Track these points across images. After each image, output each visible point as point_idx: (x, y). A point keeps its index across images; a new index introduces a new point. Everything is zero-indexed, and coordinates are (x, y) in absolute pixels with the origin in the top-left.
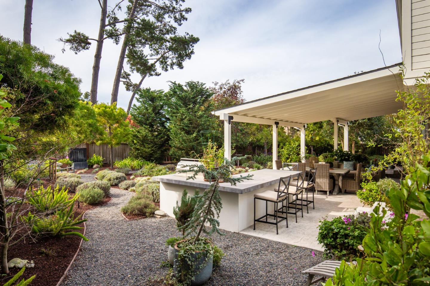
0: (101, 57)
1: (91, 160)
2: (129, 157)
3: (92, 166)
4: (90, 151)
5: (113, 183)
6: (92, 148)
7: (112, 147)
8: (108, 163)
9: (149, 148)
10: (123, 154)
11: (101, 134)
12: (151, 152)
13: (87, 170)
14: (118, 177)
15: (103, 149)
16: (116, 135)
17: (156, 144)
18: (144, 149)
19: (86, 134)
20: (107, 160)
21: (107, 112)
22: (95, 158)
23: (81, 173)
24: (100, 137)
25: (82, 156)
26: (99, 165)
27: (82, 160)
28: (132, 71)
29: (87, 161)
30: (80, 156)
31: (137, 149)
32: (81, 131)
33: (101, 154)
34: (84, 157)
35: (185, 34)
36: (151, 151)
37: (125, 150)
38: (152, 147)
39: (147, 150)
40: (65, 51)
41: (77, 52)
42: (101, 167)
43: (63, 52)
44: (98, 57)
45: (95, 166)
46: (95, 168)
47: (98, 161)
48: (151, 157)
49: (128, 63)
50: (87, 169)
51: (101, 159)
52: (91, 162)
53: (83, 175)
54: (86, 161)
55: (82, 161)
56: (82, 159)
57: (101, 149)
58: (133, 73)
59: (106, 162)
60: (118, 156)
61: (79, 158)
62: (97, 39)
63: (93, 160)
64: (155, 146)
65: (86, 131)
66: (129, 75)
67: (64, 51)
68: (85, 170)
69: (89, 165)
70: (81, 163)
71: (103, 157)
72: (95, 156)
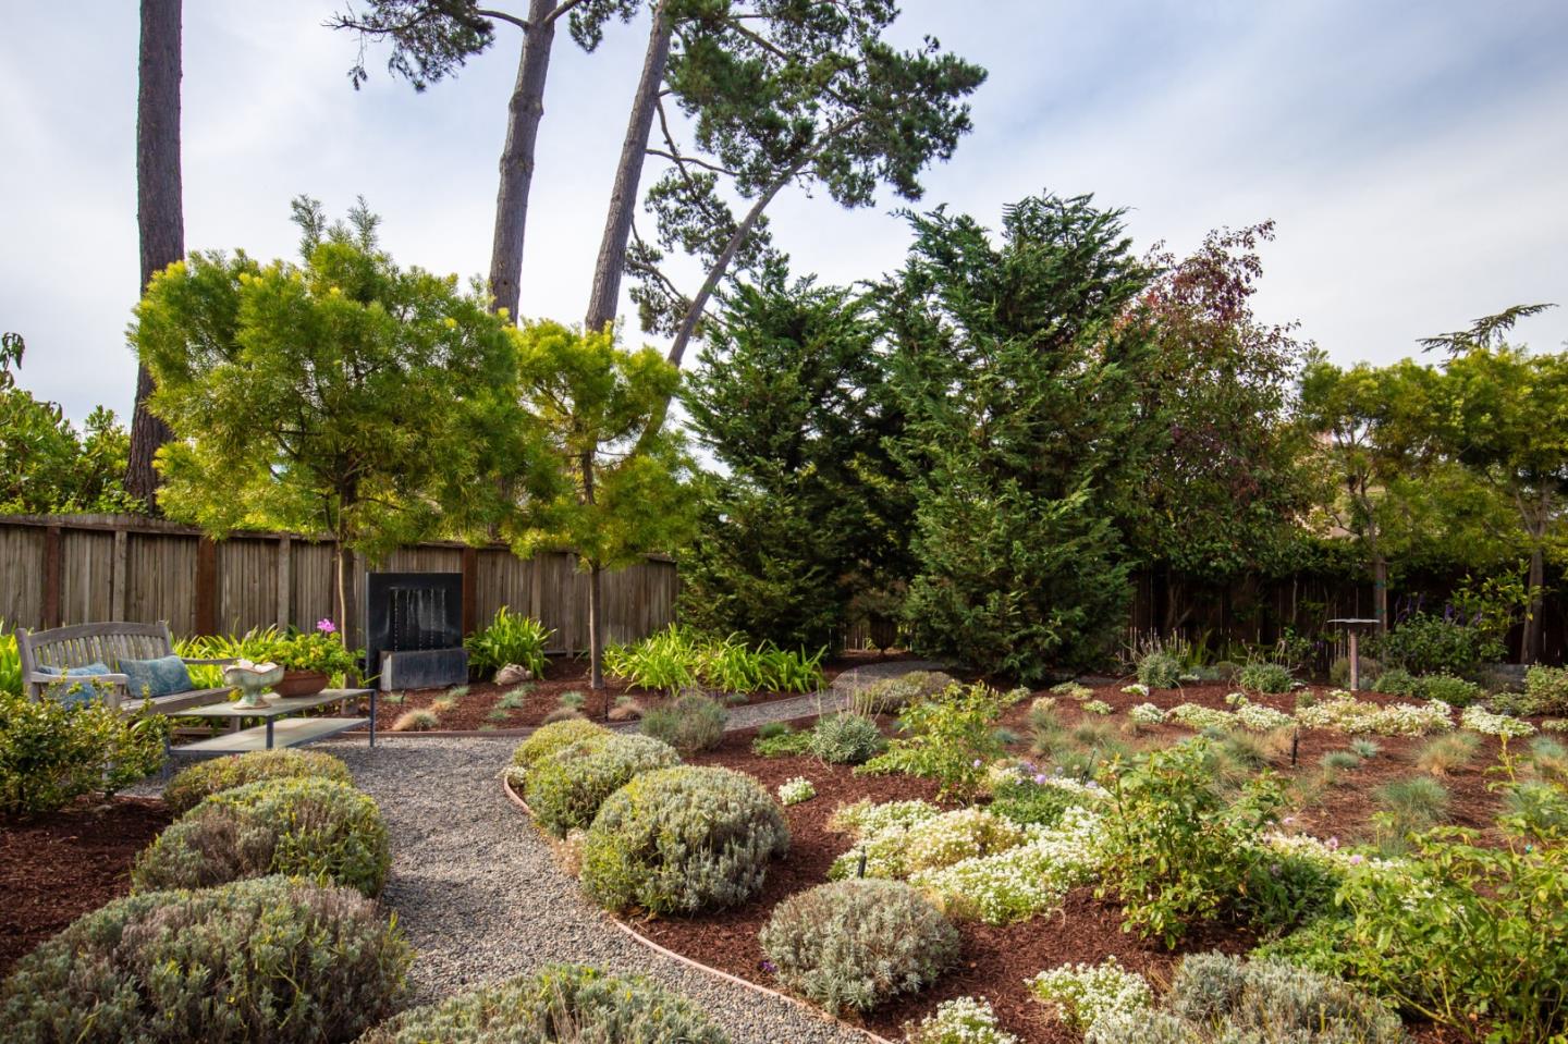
0: (541, 112)
1: (483, 638)
2: (673, 628)
3: (492, 671)
4: (480, 593)
5: (679, 890)
6: (493, 575)
7: (597, 569)
8: (570, 656)
9: (781, 579)
10: (637, 611)
11: (544, 488)
12: (791, 601)
13: (463, 701)
14: (724, 818)
15: (545, 582)
16: (627, 496)
17: (815, 559)
18: (759, 584)
19: (452, 476)
20: (562, 641)
21: (576, 364)
22: (508, 628)
23: (419, 728)
24: (535, 509)
25: (438, 619)
26: (526, 665)
27: (435, 642)
28: (668, 241)
29: (467, 643)
30: (428, 618)
31: (719, 581)
32: (424, 457)
33: (537, 605)
34: (452, 620)
35: (924, 46)
36: (792, 594)
37: (647, 591)
38: (798, 574)
39: (775, 590)
40: (365, 77)
41: (425, 81)
42: (535, 677)
43: (357, 85)
44: (526, 108)
45: (504, 674)
46: (508, 686)
47: (523, 647)
48: (791, 626)
49: (652, 205)
50: (463, 690)
51: (536, 637)
52: (484, 649)
53: (430, 742)
54: (458, 643)
55: (438, 646)
56: (439, 634)
57: (536, 582)
58: (671, 250)
59: (557, 651)
60: (617, 622)
61: (422, 626)
62: (525, 18)
63: (494, 642)
64: (815, 568)
65: (455, 457)
66: (656, 257)
67: (360, 80)
68: (445, 702)
69: (476, 668)
70: (434, 653)
71: (546, 626)
72: (504, 620)
